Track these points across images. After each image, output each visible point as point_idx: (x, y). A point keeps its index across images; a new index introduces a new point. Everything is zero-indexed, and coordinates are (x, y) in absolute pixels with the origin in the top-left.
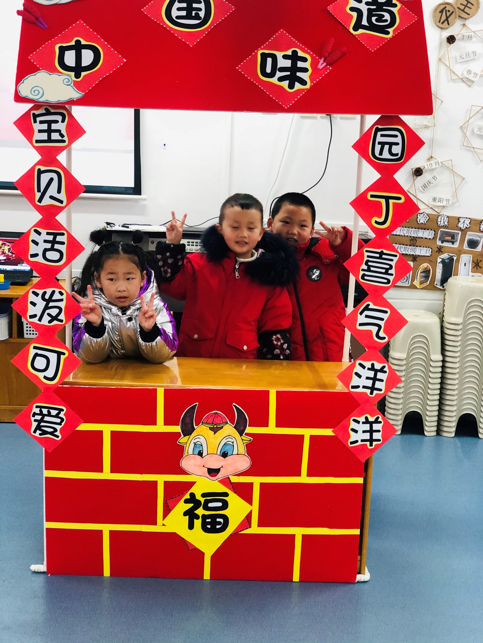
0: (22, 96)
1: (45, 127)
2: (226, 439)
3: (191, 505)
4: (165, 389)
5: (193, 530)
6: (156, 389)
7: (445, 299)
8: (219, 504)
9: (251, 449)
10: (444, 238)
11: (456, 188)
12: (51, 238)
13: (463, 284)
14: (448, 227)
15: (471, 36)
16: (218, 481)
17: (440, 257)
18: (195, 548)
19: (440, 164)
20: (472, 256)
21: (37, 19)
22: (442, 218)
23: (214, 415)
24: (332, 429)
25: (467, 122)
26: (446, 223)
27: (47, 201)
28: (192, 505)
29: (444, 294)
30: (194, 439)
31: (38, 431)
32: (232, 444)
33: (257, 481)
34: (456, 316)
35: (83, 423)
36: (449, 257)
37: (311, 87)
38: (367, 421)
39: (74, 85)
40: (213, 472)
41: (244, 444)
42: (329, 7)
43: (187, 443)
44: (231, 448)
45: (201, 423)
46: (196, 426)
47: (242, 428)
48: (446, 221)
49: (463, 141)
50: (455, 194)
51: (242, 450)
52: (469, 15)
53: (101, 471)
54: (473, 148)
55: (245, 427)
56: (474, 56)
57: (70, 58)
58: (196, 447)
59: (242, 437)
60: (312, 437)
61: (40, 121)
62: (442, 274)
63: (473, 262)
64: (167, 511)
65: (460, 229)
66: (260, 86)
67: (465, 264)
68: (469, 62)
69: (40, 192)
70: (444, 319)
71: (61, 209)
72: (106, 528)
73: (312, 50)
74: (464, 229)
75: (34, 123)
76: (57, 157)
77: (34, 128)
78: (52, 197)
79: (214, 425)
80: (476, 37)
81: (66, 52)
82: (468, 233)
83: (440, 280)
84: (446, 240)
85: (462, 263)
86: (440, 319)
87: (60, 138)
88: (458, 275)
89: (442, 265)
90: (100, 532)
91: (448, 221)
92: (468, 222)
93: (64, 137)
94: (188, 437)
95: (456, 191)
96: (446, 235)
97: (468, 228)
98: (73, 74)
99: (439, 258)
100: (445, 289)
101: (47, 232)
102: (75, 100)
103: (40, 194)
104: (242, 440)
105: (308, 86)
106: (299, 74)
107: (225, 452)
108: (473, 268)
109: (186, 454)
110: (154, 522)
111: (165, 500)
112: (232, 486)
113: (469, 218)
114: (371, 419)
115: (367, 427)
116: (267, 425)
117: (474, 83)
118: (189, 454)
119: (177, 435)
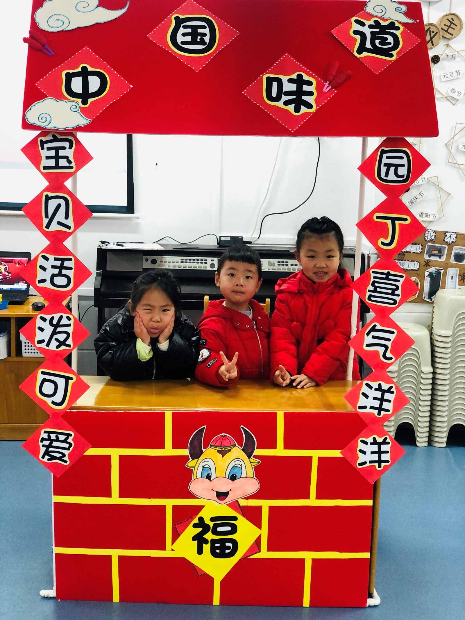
0: (29, 123)
1: (52, 153)
2: (234, 462)
3: (199, 530)
4: (173, 413)
5: (202, 555)
6: (164, 412)
7: (434, 312)
8: (228, 528)
9: (259, 472)
10: (431, 252)
11: (442, 203)
12: (58, 263)
13: (451, 298)
14: (435, 241)
15: (455, 55)
16: (227, 505)
17: (427, 270)
18: (204, 574)
19: (426, 180)
20: (458, 269)
21: (43, 46)
22: (429, 233)
23: (222, 437)
24: (340, 451)
25: (452, 139)
26: (433, 238)
27: (54, 227)
28: (201, 529)
29: (433, 307)
30: (203, 463)
31: (46, 456)
32: (241, 467)
33: (266, 504)
34: (446, 329)
35: (91, 447)
36: (437, 270)
37: (317, 110)
38: (375, 442)
39: (81, 112)
40: (221, 496)
41: (252, 466)
42: (332, 31)
43: (195, 466)
44: (240, 471)
45: (209, 446)
46: (204, 449)
47: (250, 450)
48: (433, 235)
49: (449, 157)
50: (441, 209)
51: (251, 472)
52: (452, 35)
53: (110, 496)
54: (458, 164)
55: (253, 450)
56: (458, 75)
57: (77, 85)
58: (205, 470)
59: (250, 459)
60: (320, 459)
61: (47, 148)
62: (430, 287)
63: (460, 275)
64: (176, 536)
65: (447, 243)
66: (266, 111)
67: (452, 277)
68: (454, 81)
69: (48, 218)
70: (433, 332)
71: (68, 235)
72: (115, 554)
73: (316, 74)
74: (450, 243)
75: (42, 149)
76: (65, 183)
77: (41, 154)
78: (59, 223)
79: (222, 448)
80: (459, 56)
81: (73, 78)
82: (455, 247)
83: (428, 293)
84: (433, 254)
85: (449, 276)
86: (429, 330)
87: (68, 165)
88: (445, 288)
89: (429, 278)
90: (109, 558)
91: (435, 235)
92: (454, 236)
93: (72, 164)
94: (196, 460)
95: (442, 207)
96: (433, 249)
97: (454, 242)
98: (80, 100)
99: (427, 272)
100: (434, 301)
101: (55, 258)
102: (83, 126)
103: (47, 220)
104: (250, 462)
105: (314, 110)
106: (304, 98)
107: (234, 474)
108: (460, 281)
109: (195, 478)
110: (163, 547)
111: (174, 525)
112: (241, 510)
113: (456, 233)
114: (380, 440)
115: (375, 448)
116: (275, 447)
117: (458, 101)
118: (198, 477)
119: (186, 459)
